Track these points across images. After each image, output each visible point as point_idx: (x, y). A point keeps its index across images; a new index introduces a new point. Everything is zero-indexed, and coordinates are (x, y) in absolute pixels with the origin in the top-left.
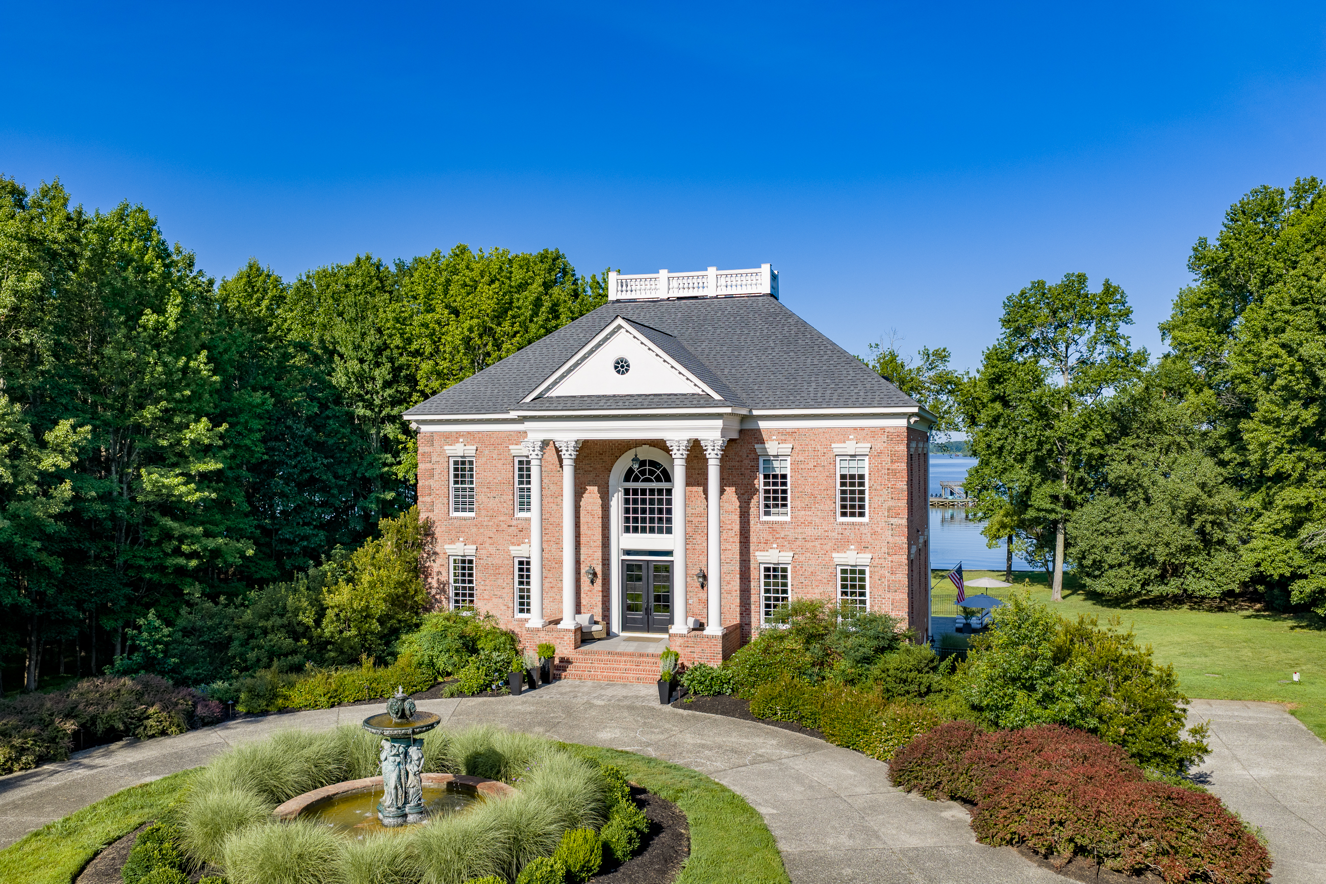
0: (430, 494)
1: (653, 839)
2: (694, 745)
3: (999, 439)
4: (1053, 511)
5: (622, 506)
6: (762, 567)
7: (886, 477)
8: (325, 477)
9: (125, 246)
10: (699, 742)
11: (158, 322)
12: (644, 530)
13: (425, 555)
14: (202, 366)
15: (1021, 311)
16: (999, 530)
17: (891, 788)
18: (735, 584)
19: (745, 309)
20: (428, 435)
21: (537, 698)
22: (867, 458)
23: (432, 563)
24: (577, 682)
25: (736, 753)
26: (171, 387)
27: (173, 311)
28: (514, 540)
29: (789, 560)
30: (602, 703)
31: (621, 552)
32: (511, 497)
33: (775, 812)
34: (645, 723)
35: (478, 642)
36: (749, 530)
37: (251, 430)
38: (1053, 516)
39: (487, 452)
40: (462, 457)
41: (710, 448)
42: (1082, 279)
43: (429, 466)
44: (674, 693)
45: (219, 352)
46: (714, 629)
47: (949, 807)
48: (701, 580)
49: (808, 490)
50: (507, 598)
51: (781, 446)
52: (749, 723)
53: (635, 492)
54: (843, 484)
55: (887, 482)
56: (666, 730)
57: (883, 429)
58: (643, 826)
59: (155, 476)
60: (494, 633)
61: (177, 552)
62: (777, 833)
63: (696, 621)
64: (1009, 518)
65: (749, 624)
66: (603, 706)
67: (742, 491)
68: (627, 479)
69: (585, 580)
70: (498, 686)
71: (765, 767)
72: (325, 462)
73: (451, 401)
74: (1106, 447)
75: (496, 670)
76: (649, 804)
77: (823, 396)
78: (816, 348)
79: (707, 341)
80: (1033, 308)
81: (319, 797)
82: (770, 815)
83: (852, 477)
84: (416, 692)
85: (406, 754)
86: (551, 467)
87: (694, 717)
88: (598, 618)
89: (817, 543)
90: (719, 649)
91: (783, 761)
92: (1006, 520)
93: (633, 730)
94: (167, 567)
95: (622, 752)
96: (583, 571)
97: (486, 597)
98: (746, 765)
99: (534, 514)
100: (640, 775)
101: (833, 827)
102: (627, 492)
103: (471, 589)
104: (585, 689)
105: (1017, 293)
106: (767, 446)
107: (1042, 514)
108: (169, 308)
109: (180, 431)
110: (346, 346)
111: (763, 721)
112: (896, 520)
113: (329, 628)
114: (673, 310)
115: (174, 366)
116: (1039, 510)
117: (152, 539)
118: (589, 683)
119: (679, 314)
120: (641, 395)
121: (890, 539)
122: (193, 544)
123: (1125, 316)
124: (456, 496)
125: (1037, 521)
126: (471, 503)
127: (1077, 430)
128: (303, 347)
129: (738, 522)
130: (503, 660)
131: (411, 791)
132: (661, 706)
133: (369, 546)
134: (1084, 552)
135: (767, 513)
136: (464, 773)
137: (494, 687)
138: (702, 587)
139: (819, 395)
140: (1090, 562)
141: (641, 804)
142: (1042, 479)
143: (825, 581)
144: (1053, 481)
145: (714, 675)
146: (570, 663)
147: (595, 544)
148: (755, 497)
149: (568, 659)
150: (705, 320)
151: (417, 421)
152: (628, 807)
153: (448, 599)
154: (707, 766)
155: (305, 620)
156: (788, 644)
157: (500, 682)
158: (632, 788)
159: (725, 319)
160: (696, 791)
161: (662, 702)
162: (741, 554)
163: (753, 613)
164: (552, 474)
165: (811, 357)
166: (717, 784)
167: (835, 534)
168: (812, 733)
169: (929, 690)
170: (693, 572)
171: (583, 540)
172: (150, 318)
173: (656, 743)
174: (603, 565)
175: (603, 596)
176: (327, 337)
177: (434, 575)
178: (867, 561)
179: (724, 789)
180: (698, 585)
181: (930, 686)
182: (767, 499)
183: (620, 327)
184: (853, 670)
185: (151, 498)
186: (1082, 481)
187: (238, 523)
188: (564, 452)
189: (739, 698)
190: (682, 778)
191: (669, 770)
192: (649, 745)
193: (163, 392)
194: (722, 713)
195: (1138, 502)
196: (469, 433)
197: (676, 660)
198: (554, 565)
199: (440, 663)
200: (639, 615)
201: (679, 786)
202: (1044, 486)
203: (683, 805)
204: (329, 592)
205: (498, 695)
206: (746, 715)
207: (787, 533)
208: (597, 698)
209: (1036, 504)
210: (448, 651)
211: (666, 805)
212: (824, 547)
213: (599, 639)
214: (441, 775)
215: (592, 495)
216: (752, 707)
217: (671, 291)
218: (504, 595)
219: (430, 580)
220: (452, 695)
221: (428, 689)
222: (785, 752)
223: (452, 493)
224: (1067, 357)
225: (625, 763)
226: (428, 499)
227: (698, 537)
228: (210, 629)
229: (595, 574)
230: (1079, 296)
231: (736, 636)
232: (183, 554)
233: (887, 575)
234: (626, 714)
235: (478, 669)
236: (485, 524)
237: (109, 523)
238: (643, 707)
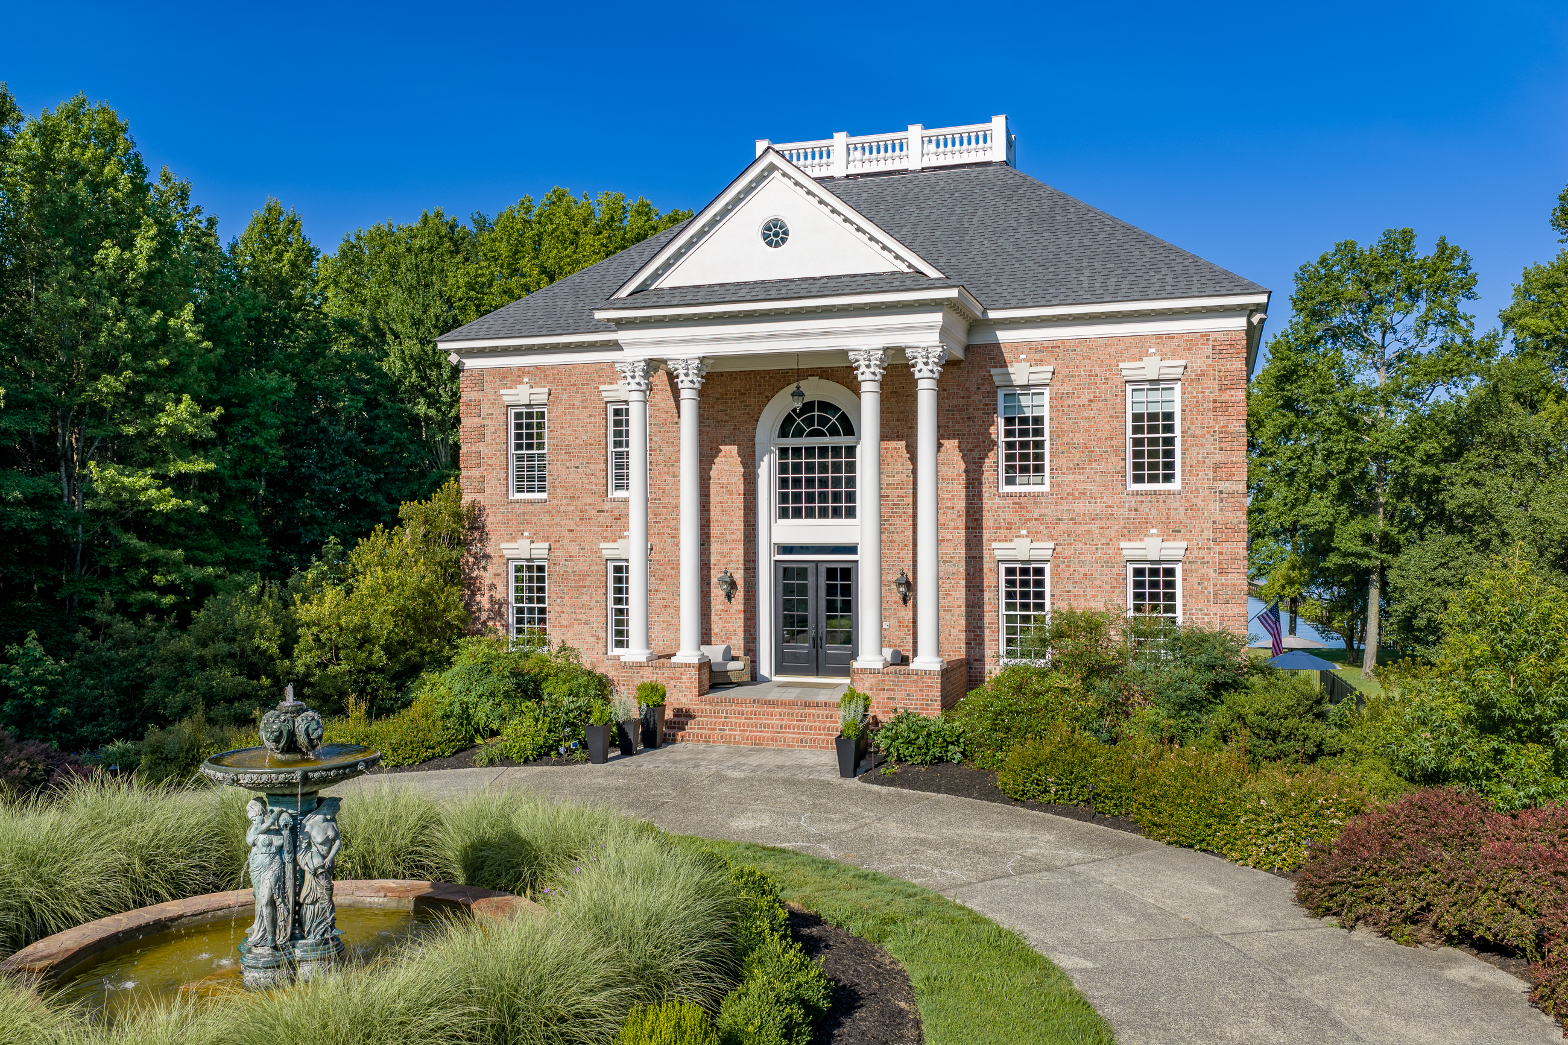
0: (479, 466)
1: (840, 1025)
2: (905, 840)
3: (1290, 459)
4: (1366, 556)
5: (776, 476)
6: (1002, 567)
7: (1211, 414)
8: (372, 499)
9: (77, 151)
10: (913, 835)
11: (123, 259)
12: (810, 514)
13: (471, 560)
14: (186, 326)
15: (1321, 284)
16: (1283, 587)
17: (1309, 921)
18: (959, 596)
19: (967, 183)
20: (476, 373)
21: (633, 767)
22: (1178, 386)
23: (482, 573)
24: (702, 746)
25: (984, 853)
26: (140, 351)
27: (144, 244)
28: (607, 534)
29: (1047, 554)
30: (742, 775)
31: (774, 549)
32: (603, 466)
33: (1090, 965)
34: (815, 805)
35: (544, 685)
36: (981, 509)
37: (263, 425)
38: (1365, 563)
39: (565, 397)
40: (527, 406)
41: (920, 361)
42: (1407, 237)
43: (477, 421)
44: (862, 763)
45: (219, 317)
46: (927, 661)
47: (1450, 960)
48: (902, 589)
49: (1079, 439)
50: (597, 623)
51: (1033, 369)
52: (998, 806)
53: (797, 451)
54: (1137, 429)
55: (1212, 423)
56: (853, 816)
57: (1205, 335)
58: (816, 995)
59: (110, 473)
60: (572, 673)
61: (147, 584)
62: (1108, 1011)
63: (896, 653)
64: (1297, 572)
65: (981, 660)
66: (743, 780)
67: (970, 446)
68: (783, 433)
69: (718, 593)
70: (567, 749)
71: (1045, 878)
72: (373, 478)
73: (511, 320)
74: (1442, 466)
75: (568, 724)
76: (827, 946)
77: (1104, 285)
78: (1085, 225)
79: (909, 226)
80: (1338, 279)
81: (134, 924)
82: (1081, 971)
83: (1153, 417)
84: (434, 757)
85: (295, 830)
86: (664, 416)
87: (900, 796)
88: (738, 651)
89: (1094, 527)
90: (936, 693)
91: (1077, 868)
92: (1294, 574)
93: (793, 815)
94: (131, 605)
95: (773, 849)
96: (714, 580)
97: (564, 623)
98: (1008, 876)
99: (634, 494)
100: (808, 890)
101: (1225, 1000)
102: (783, 452)
103: (542, 611)
104: (715, 756)
105: (1315, 262)
106: (1011, 370)
107: (1350, 560)
108: (139, 241)
109: (152, 416)
110: (402, 322)
111: (1024, 804)
112: (1227, 484)
113: (303, 660)
114: (855, 190)
115: (144, 323)
116: (1346, 555)
117: (111, 565)
118: (722, 748)
119: (865, 195)
120: (806, 279)
121: (1218, 516)
122: (169, 573)
123: (1467, 288)
124: (520, 468)
125: (1344, 569)
126: (542, 478)
127: (1403, 442)
128: (346, 326)
129: (963, 496)
130: (579, 707)
131: (309, 912)
132: (842, 780)
133: (379, 538)
134: (1415, 609)
135: (1010, 481)
136: (461, 881)
137: (561, 750)
138: (905, 601)
139: (1098, 284)
140: (1424, 622)
141: (812, 947)
142: (1351, 512)
143: (1108, 588)
144: (1365, 516)
145: (932, 728)
146: (692, 717)
147: (734, 536)
148: (991, 454)
149: (688, 711)
150: (904, 200)
151: (458, 352)
152: (784, 951)
153: (506, 627)
154: (934, 876)
155: (265, 645)
156: (1058, 680)
157: (570, 744)
158: (793, 914)
159: (937, 196)
160: (919, 922)
161: (844, 774)
162: (968, 546)
163: (987, 643)
164: (666, 428)
165: (1078, 237)
166: (961, 908)
167: (1124, 511)
168: (1115, 823)
169: (1320, 752)
170: (890, 577)
171: (714, 530)
172: (110, 253)
173: (836, 836)
174: (746, 569)
175: (746, 619)
176: (380, 315)
177: (485, 589)
178: (1179, 554)
179: (977, 920)
180: (898, 597)
181: (1321, 743)
182: (1009, 457)
183: (772, 168)
184: (1172, 722)
185: (105, 505)
186: (1406, 516)
187: (244, 553)
188: (682, 377)
189: (975, 768)
190: (890, 896)
191: (862, 882)
192: (822, 839)
193: (127, 357)
194: (948, 791)
195: (1490, 541)
196: (537, 368)
197: (866, 709)
198: (668, 571)
199: (480, 716)
200: (802, 647)
201: (886, 912)
202: (1353, 523)
203: (898, 950)
204: (305, 599)
205: (568, 762)
206: (991, 794)
207: (1043, 511)
208: (734, 767)
209: (1343, 546)
210: (492, 694)
211: (862, 949)
212: (1107, 532)
213: (739, 684)
214: (408, 882)
215: (729, 459)
216: (1001, 779)
217: (851, 165)
218: (592, 620)
219: (478, 598)
220: (491, 763)
221: (455, 753)
222: (1076, 855)
223: (513, 463)
224: (1383, 346)
225: (780, 869)
226: (475, 473)
227: (898, 521)
228: (124, 664)
229: (733, 584)
230: (1404, 261)
231: (960, 676)
232: (154, 587)
233: (1212, 574)
234: (781, 791)
235: (537, 720)
236: (562, 509)
237: (43, 538)
238: (811, 782)
